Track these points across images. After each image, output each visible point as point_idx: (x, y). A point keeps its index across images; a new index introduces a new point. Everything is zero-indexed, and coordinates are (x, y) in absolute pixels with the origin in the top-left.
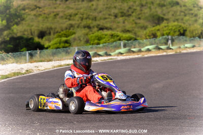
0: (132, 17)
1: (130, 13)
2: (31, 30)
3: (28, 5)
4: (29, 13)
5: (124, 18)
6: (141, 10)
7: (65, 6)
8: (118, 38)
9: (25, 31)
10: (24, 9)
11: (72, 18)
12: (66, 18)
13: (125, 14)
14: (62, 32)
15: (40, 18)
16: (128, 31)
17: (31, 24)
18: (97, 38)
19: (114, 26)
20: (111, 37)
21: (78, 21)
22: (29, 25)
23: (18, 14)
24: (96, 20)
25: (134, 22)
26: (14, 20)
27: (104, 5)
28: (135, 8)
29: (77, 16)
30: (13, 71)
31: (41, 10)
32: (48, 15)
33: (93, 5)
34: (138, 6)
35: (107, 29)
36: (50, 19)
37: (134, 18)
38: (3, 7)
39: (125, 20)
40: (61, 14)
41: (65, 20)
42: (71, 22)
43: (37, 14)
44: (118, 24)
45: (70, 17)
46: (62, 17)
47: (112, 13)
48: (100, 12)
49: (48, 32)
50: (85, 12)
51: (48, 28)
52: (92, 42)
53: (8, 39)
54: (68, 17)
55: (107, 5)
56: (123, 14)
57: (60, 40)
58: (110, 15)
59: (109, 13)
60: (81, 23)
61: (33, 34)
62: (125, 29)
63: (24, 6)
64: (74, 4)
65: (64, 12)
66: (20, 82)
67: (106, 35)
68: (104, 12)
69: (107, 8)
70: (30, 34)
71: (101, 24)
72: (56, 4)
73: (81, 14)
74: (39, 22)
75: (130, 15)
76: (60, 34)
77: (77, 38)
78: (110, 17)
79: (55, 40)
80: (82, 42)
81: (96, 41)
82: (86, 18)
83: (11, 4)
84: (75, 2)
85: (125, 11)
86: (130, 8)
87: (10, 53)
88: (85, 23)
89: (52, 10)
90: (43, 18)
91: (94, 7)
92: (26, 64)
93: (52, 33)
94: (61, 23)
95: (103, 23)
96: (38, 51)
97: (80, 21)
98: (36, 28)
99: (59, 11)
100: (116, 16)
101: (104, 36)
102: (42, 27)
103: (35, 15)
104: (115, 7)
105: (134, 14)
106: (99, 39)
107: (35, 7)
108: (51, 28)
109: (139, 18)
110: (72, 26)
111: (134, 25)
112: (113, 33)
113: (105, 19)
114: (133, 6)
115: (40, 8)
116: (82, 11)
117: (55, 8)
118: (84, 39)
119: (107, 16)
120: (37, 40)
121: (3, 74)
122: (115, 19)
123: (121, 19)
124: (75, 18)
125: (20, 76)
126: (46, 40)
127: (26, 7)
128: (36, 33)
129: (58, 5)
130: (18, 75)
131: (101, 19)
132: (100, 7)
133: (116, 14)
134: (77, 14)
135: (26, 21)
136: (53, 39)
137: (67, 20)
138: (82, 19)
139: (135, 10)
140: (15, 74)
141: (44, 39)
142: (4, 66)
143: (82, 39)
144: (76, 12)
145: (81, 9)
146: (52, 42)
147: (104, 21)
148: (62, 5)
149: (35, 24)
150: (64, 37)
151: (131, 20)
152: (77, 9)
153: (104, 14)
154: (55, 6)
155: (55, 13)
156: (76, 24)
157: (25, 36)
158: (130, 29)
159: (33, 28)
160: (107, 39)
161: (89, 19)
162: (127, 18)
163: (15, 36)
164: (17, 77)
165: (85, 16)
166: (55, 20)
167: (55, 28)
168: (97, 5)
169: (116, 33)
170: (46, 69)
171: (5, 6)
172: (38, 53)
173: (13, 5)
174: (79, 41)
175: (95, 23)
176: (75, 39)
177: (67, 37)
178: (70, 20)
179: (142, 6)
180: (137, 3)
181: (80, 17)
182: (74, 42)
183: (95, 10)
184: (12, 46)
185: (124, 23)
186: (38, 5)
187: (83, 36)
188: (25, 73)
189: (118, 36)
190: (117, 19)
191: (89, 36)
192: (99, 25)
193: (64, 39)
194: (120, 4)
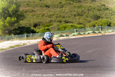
0: (84, 16)
1: (82, 14)
2: (30, 23)
3: (28, 10)
4: (29, 14)
5: (79, 16)
6: (88, 13)
7: (48, 10)
8: (75, 27)
9: (26, 23)
10: (26, 12)
11: (52, 17)
12: (48, 17)
13: (80, 14)
14: (46, 24)
15: (35, 17)
16: (81, 24)
17: (30, 20)
18: (64, 27)
19: (74, 21)
20: (71, 27)
21: (55, 18)
22: (28, 20)
23: (22, 15)
24: (64, 18)
25: (84, 19)
26: (20, 18)
27: (69, 10)
28: (85, 11)
29: (54, 16)
30: (17, 44)
31: (35, 12)
32: (39, 15)
33: (63, 10)
34: (87, 10)
35: (70, 22)
36: (40, 17)
37: (84, 17)
38: (14, 11)
39: (80, 18)
40: (46, 15)
41: (48, 18)
42: (51, 19)
43: (33, 15)
44: (76, 20)
45: (51, 16)
46: (46, 16)
47: (73, 14)
48: (67, 13)
49: (39, 24)
50: (59, 13)
51: (39, 22)
52: (61, 30)
53: (17, 28)
54: (50, 16)
55: (70, 10)
56: (79, 15)
57: (45, 28)
58: (72, 15)
59: (71, 14)
60: (56, 19)
61: (31, 25)
62: (79, 23)
63: (26, 10)
64: (52, 9)
65: (48, 13)
66: (19, 50)
67: (69, 26)
68: (69, 14)
69: (70, 11)
70: (29, 25)
71: (67, 20)
72: (43, 9)
73: (56, 14)
74: (34, 19)
75: (82, 15)
76: (45, 25)
77: (53, 27)
78: (72, 16)
79: (42, 28)
80: (56, 30)
81: (63, 29)
82: (59, 17)
83: (19, 9)
84: (53, 8)
85: (80, 13)
86: (82, 11)
87: (16, 35)
88: (59, 19)
89: (41, 13)
90: (36, 16)
91: (63, 11)
92: (23, 41)
93: (41, 25)
94: (46, 20)
95: (68, 19)
96: (31, 34)
97: (56, 18)
98: (33, 22)
99: (45, 13)
100: (75, 16)
101: (68, 26)
102: (36, 22)
103: (32, 15)
104: (75, 11)
105: (85, 15)
106: (65, 28)
107: (32, 11)
108: (41, 22)
109: (87, 17)
110: (51, 21)
111: (85, 21)
112: (72, 24)
113: (69, 17)
114: (84, 10)
115: (34, 11)
116: (57, 13)
117: (43, 11)
118: (57, 28)
119: (70, 16)
120: (32, 28)
121: (11, 46)
122: (74, 17)
123: (77, 17)
124: (53, 17)
125: (20, 47)
126: (37, 28)
127: (28, 11)
128: (32, 25)
129: (44, 10)
130: (18, 46)
131: (67, 17)
132: (67, 11)
133: (75, 14)
134: (54, 15)
135: (27, 18)
136: (41, 28)
137: (49, 18)
138: (57, 17)
139: (85, 12)
140: (17, 46)
141: (36, 28)
142: (12, 41)
143: (56, 28)
144: (54, 13)
145: (56, 12)
146: (40, 30)
147: (69, 18)
148: (46, 10)
149: (32, 20)
150: (47, 27)
151: (83, 18)
152: (54, 12)
153: (68, 15)
154: (43, 10)
155: (43, 14)
156: (54, 20)
157: (27, 26)
158: (82, 23)
159: (31, 22)
160: (69, 28)
161: (61, 17)
162: (81, 17)
163: (21, 26)
164: (18, 47)
165: (58, 16)
166: (43, 18)
167: (43, 22)
168: (65, 10)
169: (74, 24)
170: (34, 43)
171: (15, 11)
172: (31, 35)
173: (19, 10)
174: (54, 29)
175: (64, 19)
176: (52, 28)
177: (48, 27)
178: (50, 17)
179: (89, 10)
180: (86, 9)
181: (56, 16)
182: (52, 29)
183: (64, 12)
184: (19, 32)
185: (79, 19)
186: (34, 10)
187: (56, 26)
188: (23, 45)
189: (75, 26)
190: (75, 17)
191: (60, 26)
192: (66, 20)
193: (47, 28)
194: (77, 9)
